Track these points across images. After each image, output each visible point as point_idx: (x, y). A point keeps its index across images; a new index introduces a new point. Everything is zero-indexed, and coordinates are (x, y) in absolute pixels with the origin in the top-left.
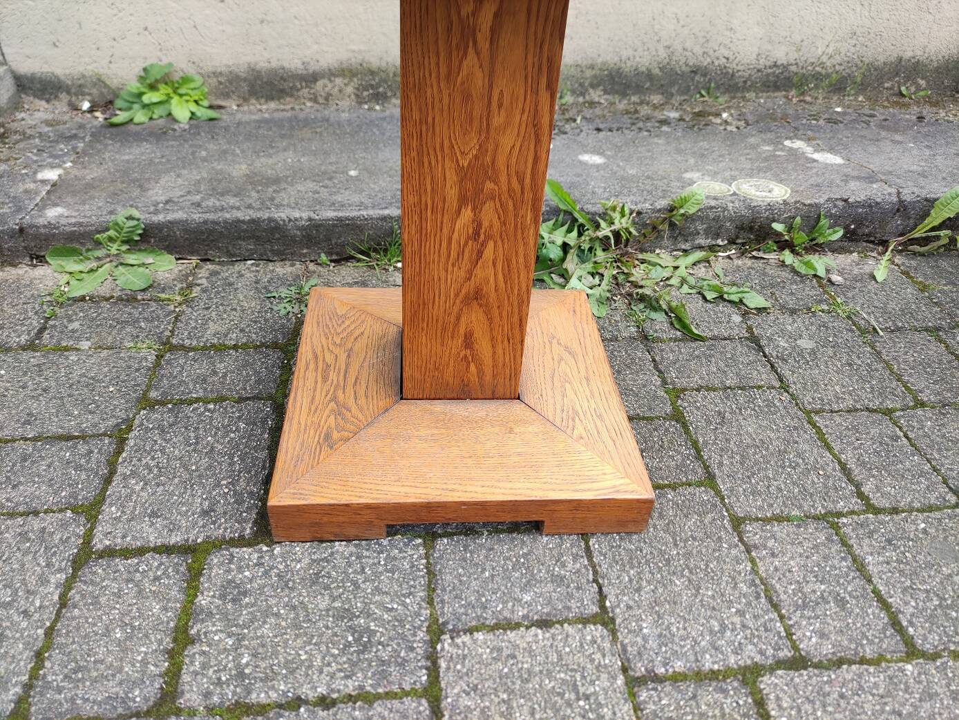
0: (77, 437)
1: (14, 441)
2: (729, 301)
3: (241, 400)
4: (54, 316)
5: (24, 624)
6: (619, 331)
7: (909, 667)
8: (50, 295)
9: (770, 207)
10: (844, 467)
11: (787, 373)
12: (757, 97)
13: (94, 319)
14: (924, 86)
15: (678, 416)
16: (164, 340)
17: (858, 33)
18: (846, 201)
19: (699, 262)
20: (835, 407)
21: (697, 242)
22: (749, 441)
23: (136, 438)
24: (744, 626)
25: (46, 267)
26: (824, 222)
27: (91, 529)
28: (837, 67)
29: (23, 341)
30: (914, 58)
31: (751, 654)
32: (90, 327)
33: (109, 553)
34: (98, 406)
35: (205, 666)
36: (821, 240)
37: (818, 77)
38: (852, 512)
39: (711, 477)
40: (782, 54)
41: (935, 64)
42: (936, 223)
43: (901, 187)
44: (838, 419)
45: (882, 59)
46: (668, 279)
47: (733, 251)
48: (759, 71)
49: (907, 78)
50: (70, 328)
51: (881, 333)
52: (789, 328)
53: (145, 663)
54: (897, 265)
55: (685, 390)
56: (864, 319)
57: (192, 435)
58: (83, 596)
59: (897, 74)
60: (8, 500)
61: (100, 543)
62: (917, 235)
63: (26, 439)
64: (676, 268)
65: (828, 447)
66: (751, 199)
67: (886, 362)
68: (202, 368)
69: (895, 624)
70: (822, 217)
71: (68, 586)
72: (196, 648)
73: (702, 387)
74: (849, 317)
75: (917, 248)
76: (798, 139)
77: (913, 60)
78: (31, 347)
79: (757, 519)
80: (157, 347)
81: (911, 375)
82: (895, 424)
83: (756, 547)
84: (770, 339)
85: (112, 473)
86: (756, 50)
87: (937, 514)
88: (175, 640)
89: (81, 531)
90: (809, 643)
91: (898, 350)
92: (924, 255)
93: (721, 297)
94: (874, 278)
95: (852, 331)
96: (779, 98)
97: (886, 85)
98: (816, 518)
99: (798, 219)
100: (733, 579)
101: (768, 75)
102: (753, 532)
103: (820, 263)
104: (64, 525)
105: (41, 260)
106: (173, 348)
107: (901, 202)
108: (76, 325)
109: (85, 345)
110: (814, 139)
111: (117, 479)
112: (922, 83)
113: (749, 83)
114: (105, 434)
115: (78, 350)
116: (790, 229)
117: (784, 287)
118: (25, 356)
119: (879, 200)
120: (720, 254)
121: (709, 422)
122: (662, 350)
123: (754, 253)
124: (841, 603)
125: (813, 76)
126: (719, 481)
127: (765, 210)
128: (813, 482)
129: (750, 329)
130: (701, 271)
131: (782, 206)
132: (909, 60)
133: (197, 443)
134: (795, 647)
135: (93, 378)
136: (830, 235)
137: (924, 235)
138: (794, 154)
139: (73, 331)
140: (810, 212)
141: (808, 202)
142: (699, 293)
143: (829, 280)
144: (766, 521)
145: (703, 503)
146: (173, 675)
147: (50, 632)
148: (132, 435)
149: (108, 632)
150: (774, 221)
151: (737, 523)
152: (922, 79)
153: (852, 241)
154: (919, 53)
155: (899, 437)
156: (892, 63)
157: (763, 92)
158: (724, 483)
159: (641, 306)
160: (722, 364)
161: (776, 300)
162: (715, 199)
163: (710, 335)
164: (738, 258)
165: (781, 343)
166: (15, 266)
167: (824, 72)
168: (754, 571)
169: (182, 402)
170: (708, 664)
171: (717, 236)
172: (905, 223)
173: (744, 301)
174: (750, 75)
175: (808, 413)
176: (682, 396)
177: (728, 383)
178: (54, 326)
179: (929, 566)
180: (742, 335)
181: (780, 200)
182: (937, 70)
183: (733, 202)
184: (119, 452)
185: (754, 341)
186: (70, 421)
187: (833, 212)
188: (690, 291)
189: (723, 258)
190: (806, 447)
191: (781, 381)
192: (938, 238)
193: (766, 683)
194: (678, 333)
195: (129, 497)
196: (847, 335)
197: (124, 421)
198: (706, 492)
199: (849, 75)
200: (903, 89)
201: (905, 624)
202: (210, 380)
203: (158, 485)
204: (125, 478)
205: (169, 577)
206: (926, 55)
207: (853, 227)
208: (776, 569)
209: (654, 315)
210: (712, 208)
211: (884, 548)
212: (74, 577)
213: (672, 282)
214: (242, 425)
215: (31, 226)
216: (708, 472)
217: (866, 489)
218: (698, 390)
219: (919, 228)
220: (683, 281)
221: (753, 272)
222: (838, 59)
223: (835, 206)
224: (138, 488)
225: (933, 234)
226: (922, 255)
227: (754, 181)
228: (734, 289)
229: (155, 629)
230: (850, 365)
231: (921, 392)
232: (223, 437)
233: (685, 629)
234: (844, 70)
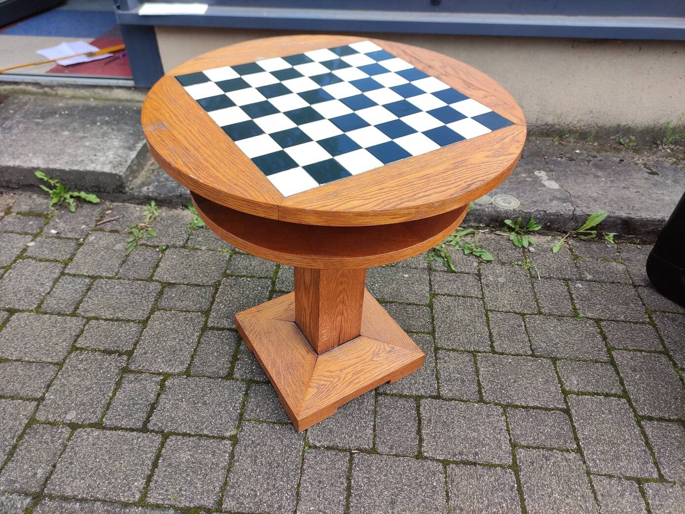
0: (201, 286)
1: (180, 284)
2: (475, 256)
3: (260, 278)
4: (192, 234)
5: (188, 347)
6: (419, 264)
7: (477, 405)
8: (190, 224)
9: (506, 212)
10: (491, 334)
11: (486, 292)
12: (536, 140)
13: (206, 237)
14: (634, 139)
15: (431, 306)
16: (233, 249)
17: (594, 111)
18: (545, 212)
19: (469, 234)
20: (501, 310)
21: (470, 224)
22: (456, 319)
23: (222, 288)
24: (423, 383)
25: (188, 210)
26: (532, 221)
27: (207, 319)
28: (582, 127)
29: (181, 244)
30: (627, 125)
31: (422, 392)
32: (205, 240)
33: (212, 328)
34: (209, 274)
35: (241, 367)
36: (531, 229)
37: (571, 132)
38: (485, 352)
39: (434, 331)
40: (550, 120)
41: (640, 129)
42: (588, 228)
43: (578, 207)
44: (499, 315)
45: (608, 125)
46: (450, 241)
47: (488, 230)
48: (537, 127)
49: (624, 135)
50: (198, 240)
51: (540, 279)
52: (497, 271)
53: (223, 363)
54: (569, 245)
55: (439, 294)
56: (535, 271)
57: (241, 290)
58: (205, 341)
59: (617, 133)
60: (180, 306)
61: (210, 324)
62: (581, 231)
63: (184, 284)
64: (455, 236)
65: (489, 326)
66: (498, 207)
67: (535, 293)
68: (246, 263)
69: (480, 392)
70: (532, 219)
71: (200, 337)
72: (239, 362)
73: (446, 294)
74: (529, 269)
75: (583, 237)
76: (544, 170)
77: (627, 126)
78: (184, 247)
79: (445, 349)
80: (230, 252)
81: (542, 300)
82: (523, 320)
83: (440, 359)
84: (486, 276)
85: (214, 300)
86: (535, 117)
87: (519, 357)
88: (233, 358)
89: (204, 319)
90: (445, 392)
91: (543, 287)
92: (585, 241)
93: (472, 253)
94: (552, 250)
95: (527, 276)
96: (548, 141)
97: (612, 138)
98: (469, 352)
99: (520, 219)
100: (426, 368)
101: (543, 129)
102: (441, 354)
103: (526, 240)
104: (198, 317)
105: (186, 207)
106: (236, 253)
107: (574, 215)
108: (200, 239)
109: (204, 248)
110: (552, 171)
111: (215, 303)
112: (633, 138)
113: (532, 132)
114: (211, 286)
115: (201, 250)
116: (515, 223)
117: (505, 251)
118: (182, 250)
119: (562, 213)
120: (480, 231)
121: (442, 309)
122: (435, 276)
123: (498, 232)
124: (463, 381)
125: (569, 131)
126: (436, 333)
127: (504, 213)
128: (474, 339)
129: (479, 270)
130: (468, 239)
131: (512, 212)
132: (624, 126)
133: (243, 293)
134: (439, 393)
135: (206, 263)
136: (535, 227)
137: (584, 232)
138: (537, 180)
139: (199, 242)
140: (526, 216)
141: (526, 211)
142: (463, 250)
143: (529, 250)
144: (448, 350)
145: (426, 341)
146: (232, 369)
147: (195, 350)
148: (220, 287)
149: (212, 353)
150: (508, 218)
151: (437, 349)
152: (633, 136)
153: (549, 230)
154: (630, 123)
155: (522, 326)
156: (614, 127)
157: (539, 137)
158: (438, 334)
159: (433, 254)
160: (459, 285)
161: (498, 257)
162: (480, 206)
163: (460, 270)
164: (489, 233)
165: (490, 279)
166: (176, 209)
167: (574, 129)
168: (436, 367)
169: (238, 276)
170: (405, 392)
171: (480, 222)
172: (577, 224)
173: (482, 256)
174: (533, 129)
175: (487, 311)
176: (436, 297)
177: (458, 294)
178: (192, 239)
179: (504, 374)
180: (474, 272)
181: (512, 209)
182: (641, 132)
183: (488, 208)
184: (216, 293)
185: (479, 275)
186: (199, 279)
187: (538, 216)
188: (459, 249)
189: (482, 233)
190: (479, 325)
191: (483, 296)
192: (591, 234)
193: (423, 401)
194: (446, 268)
195: (219, 310)
196: (523, 278)
197: (218, 281)
198: (429, 337)
199: (590, 132)
200: (621, 140)
201: (483, 392)
202: (249, 268)
203: (229, 307)
204: (218, 303)
205: (232, 339)
206: (635, 125)
207: (549, 224)
208: (444, 367)
209: (437, 259)
210: (477, 210)
211: (490, 366)
212: (202, 334)
213: (452, 243)
214: (260, 288)
215: (184, 194)
216: (433, 329)
217: (494, 344)
218: (444, 295)
219: (582, 228)
220: (457, 243)
221: (493, 241)
222: (583, 123)
223: (540, 214)
224: (222, 307)
225: (589, 231)
226: (584, 240)
227: (504, 196)
228: (479, 250)
229: (227, 354)
230: (517, 292)
231: (543, 308)
232: (253, 292)
233: (402, 381)
234: (586, 129)
